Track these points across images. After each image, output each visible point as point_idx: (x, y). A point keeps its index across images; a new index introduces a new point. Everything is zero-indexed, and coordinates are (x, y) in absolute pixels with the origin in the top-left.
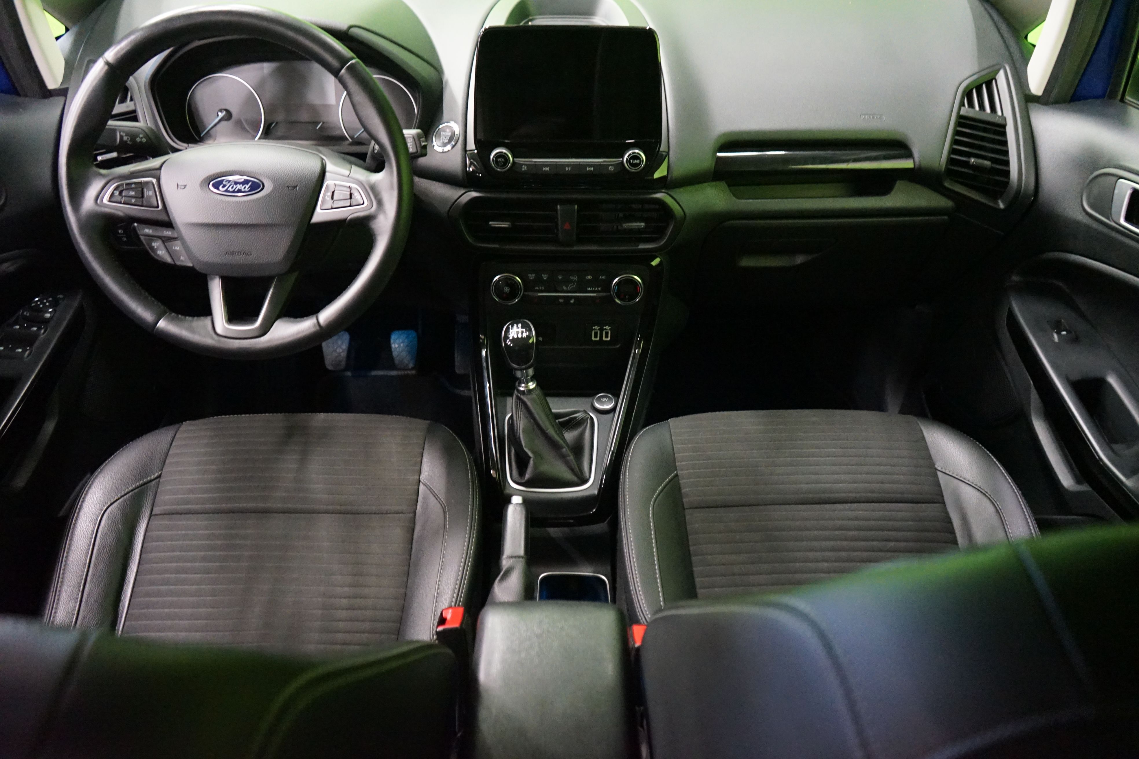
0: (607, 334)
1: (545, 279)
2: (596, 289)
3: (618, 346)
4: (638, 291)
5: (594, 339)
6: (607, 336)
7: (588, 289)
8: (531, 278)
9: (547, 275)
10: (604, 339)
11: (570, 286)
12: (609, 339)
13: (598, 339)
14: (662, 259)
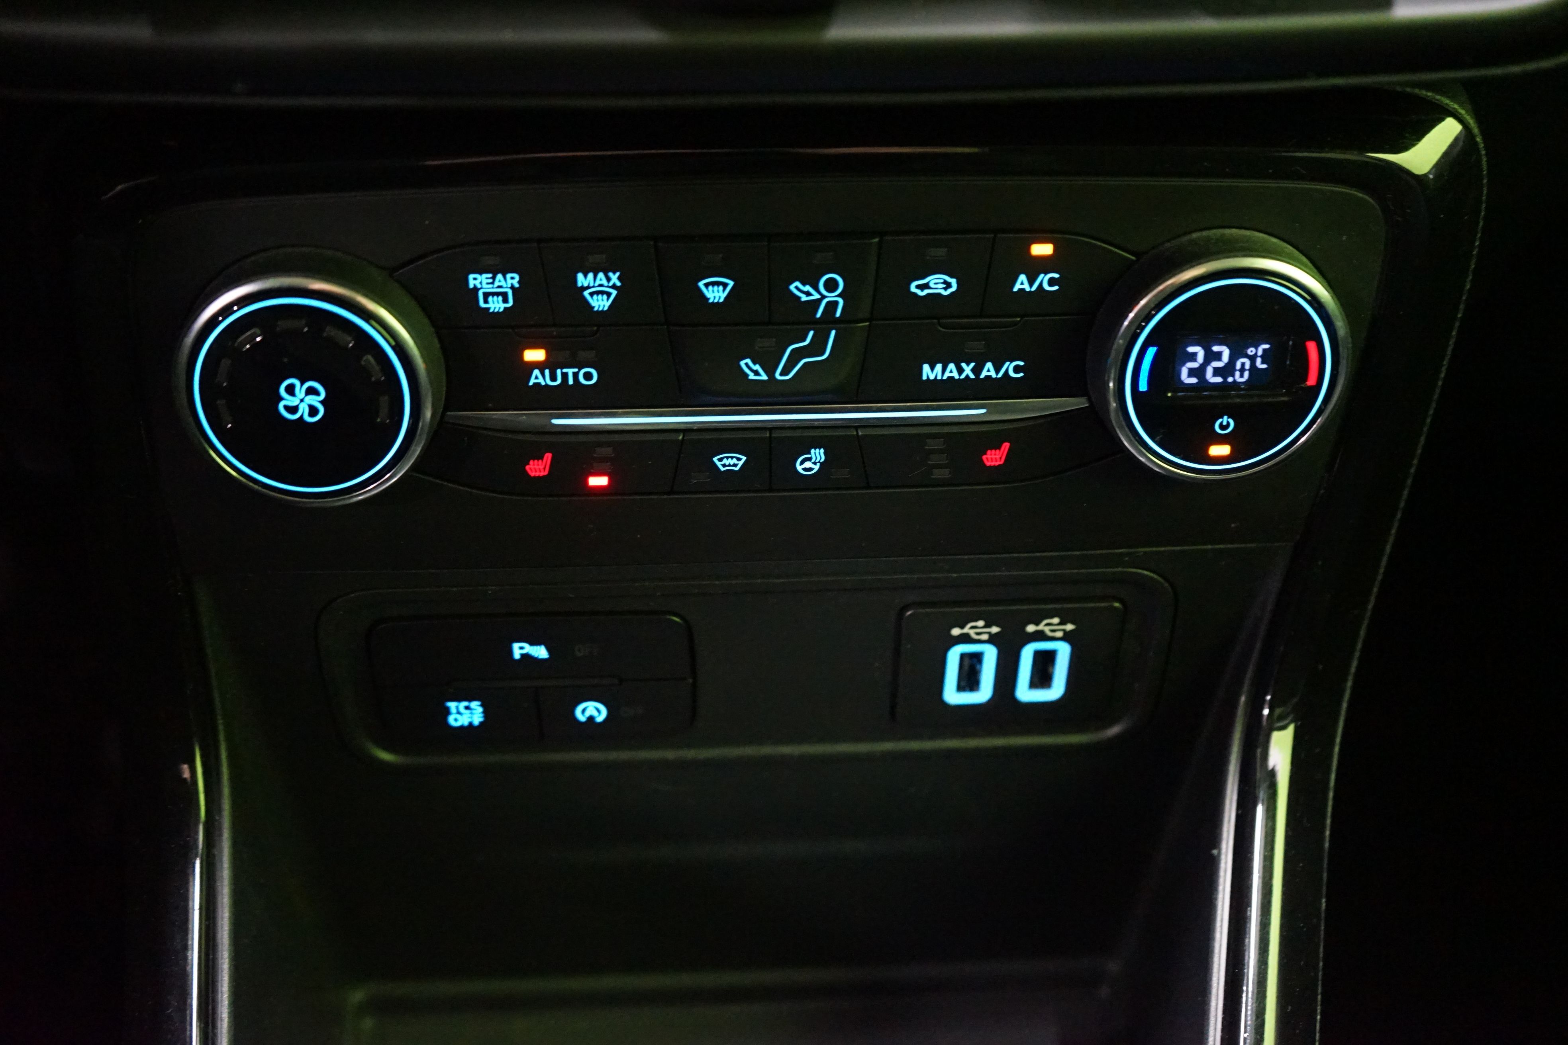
0: (1044, 662)
1: (600, 304)
2: (989, 370)
3: (1114, 730)
4: (1311, 381)
5: (952, 695)
6: (1042, 677)
7: (926, 368)
8: (496, 305)
9: (615, 278)
10: (1025, 693)
11: (796, 356)
12: (1056, 691)
13: (984, 694)
14: (1471, 122)
